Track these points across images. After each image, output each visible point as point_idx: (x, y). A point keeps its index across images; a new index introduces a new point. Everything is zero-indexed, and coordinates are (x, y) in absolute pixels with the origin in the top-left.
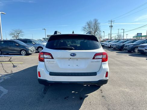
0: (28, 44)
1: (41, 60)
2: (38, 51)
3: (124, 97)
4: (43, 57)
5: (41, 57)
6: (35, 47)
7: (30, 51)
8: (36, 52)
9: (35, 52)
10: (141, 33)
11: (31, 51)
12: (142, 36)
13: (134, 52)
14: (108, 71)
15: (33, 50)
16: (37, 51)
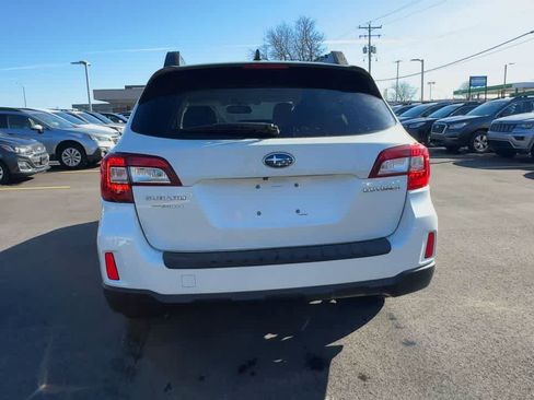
0: (9, 130)
1: (116, 194)
2: (61, 161)
3: (496, 336)
4: (125, 177)
5: (115, 178)
6: (46, 144)
7: (24, 164)
8: (53, 169)
9: (47, 165)
10: (486, 78)
11: (30, 164)
12: (487, 90)
13: (472, 150)
14: (436, 227)
15: (37, 159)
16: (57, 163)
